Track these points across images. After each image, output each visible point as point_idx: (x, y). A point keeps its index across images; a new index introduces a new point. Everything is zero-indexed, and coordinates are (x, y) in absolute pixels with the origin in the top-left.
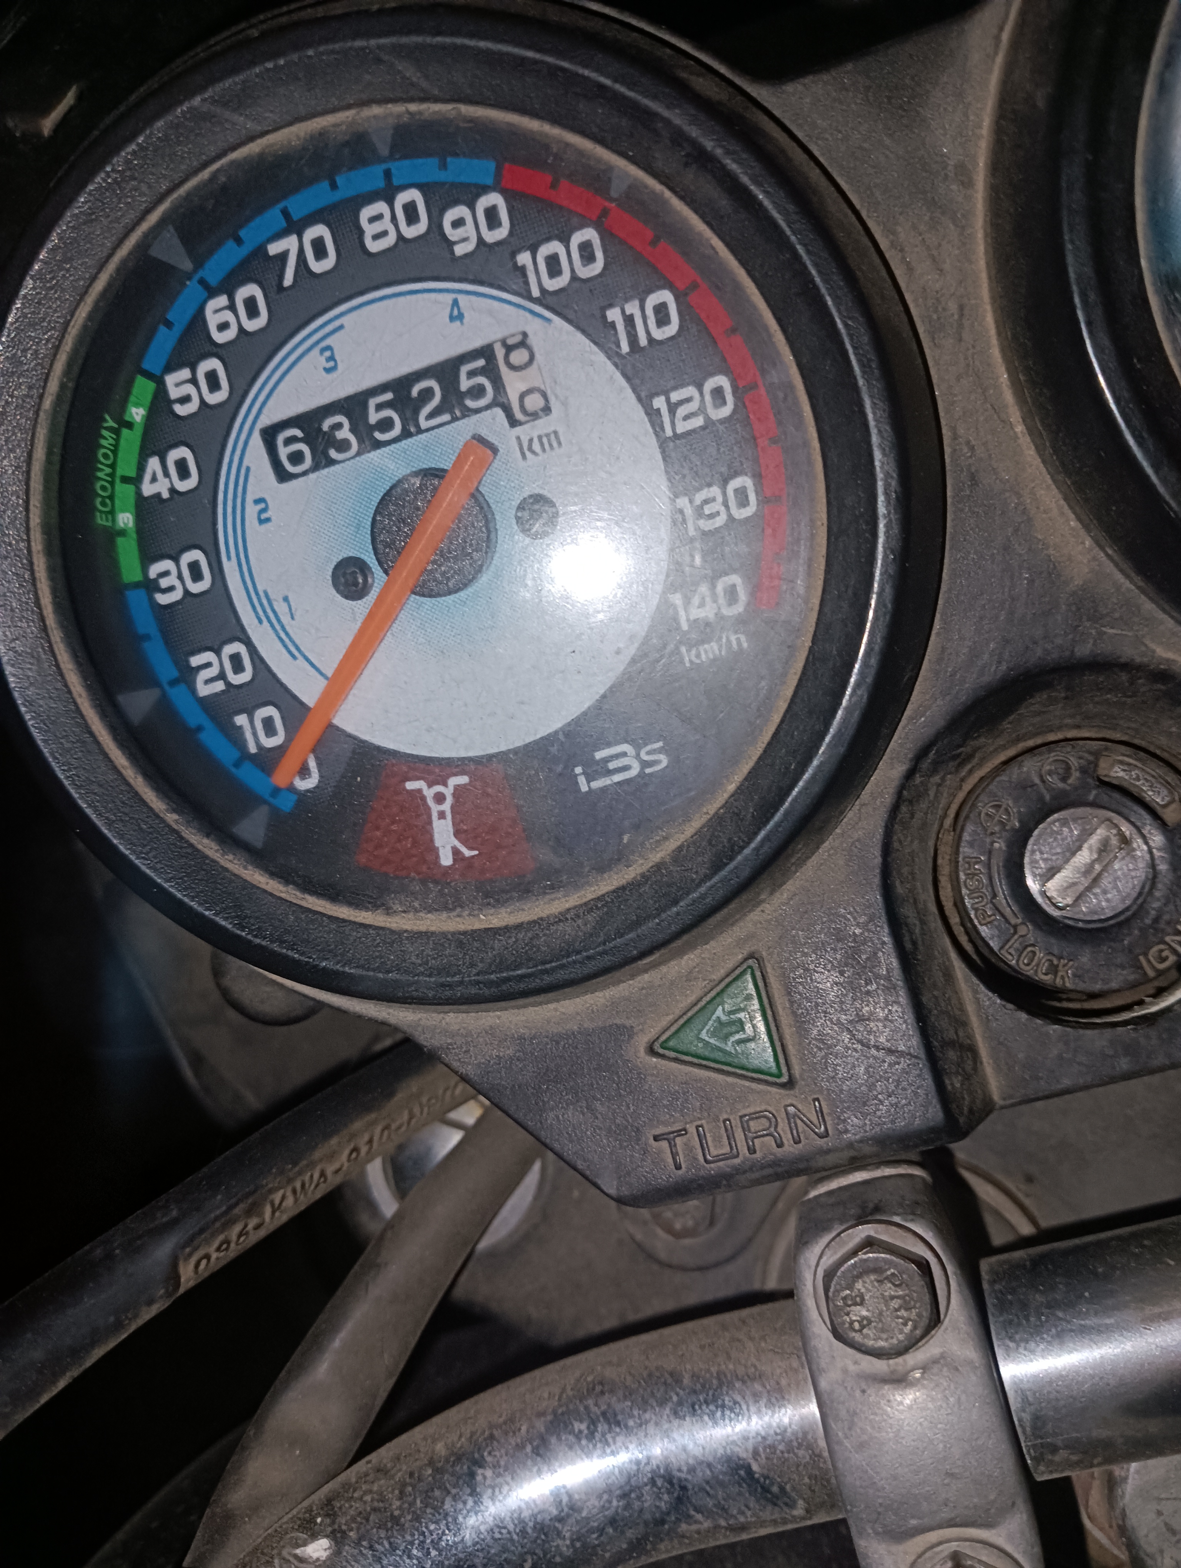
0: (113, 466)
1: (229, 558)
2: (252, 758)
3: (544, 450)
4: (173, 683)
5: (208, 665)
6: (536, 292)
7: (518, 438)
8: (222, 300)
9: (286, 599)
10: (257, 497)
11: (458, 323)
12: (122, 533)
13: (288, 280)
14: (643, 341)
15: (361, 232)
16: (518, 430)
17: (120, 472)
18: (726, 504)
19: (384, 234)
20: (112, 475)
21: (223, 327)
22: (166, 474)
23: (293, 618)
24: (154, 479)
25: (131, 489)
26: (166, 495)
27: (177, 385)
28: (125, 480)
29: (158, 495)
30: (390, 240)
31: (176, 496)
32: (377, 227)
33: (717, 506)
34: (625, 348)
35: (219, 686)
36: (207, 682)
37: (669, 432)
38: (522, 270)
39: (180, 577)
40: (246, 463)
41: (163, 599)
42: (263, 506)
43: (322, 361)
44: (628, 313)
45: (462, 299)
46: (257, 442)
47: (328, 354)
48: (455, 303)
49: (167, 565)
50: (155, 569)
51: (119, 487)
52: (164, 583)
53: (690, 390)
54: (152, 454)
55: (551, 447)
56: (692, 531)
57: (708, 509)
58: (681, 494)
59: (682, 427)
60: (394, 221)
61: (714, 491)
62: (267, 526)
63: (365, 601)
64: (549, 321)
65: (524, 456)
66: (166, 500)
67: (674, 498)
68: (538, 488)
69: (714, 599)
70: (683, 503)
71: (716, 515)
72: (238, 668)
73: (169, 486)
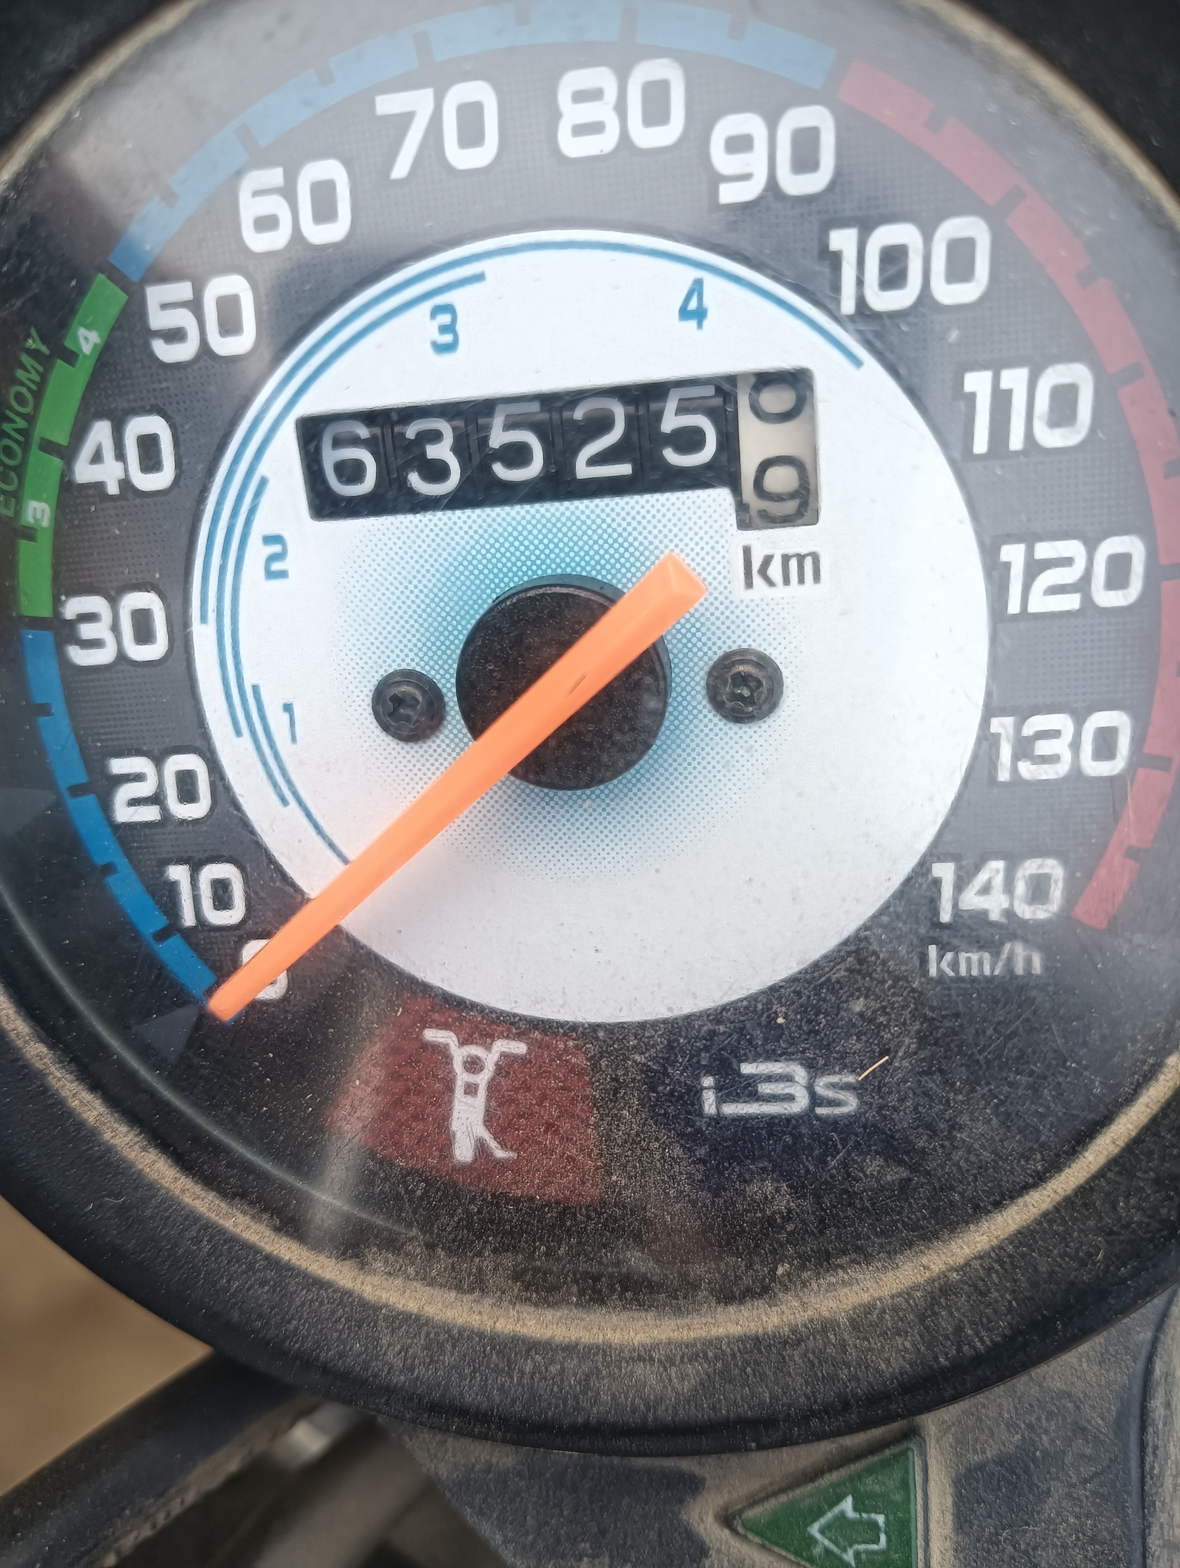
0: (31, 419)
1: (204, 619)
2: (188, 934)
3: (787, 581)
4: (77, 790)
5: (139, 777)
6: (848, 306)
7: (747, 551)
8: (275, 176)
9: (288, 708)
10: (273, 530)
11: (693, 324)
12: (29, 534)
13: (401, 169)
14: (1016, 442)
15: (556, 115)
16: (751, 537)
17: (42, 430)
18: (1075, 745)
19: (597, 128)
20: (26, 433)
21: (266, 223)
22: (120, 455)
23: (294, 739)
24: (97, 458)
25: (57, 463)
26: (113, 489)
27: (164, 306)
28: (48, 447)
29: (99, 486)
30: (605, 143)
31: (130, 495)
32: (588, 112)
33: (1060, 747)
34: (981, 445)
35: (150, 814)
36: (134, 802)
37: (1014, 607)
38: (835, 260)
39: (115, 628)
40: (263, 469)
41: (80, 657)
42: (277, 548)
43: (431, 330)
44: (1004, 385)
45: (711, 283)
46: (287, 441)
47: (445, 319)
48: (697, 287)
49: (97, 604)
50: (74, 607)
51: (36, 455)
52: (87, 631)
53: (1073, 548)
54: (100, 415)
55: (801, 580)
56: (1004, 776)
57: (1043, 748)
58: (1003, 712)
59: (1039, 603)
60: (621, 108)
61: (1062, 722)
62: (277, 584)
63: (425, 746)
64: (857, 362)
65: (749, 584)
66: (113, 498)
67: (990, 711)
68: (760, 640)
69: (1009, 887)
70: (1002, 725)
71: (1053, 759)
72: (188, 793)
73: (122, 475)
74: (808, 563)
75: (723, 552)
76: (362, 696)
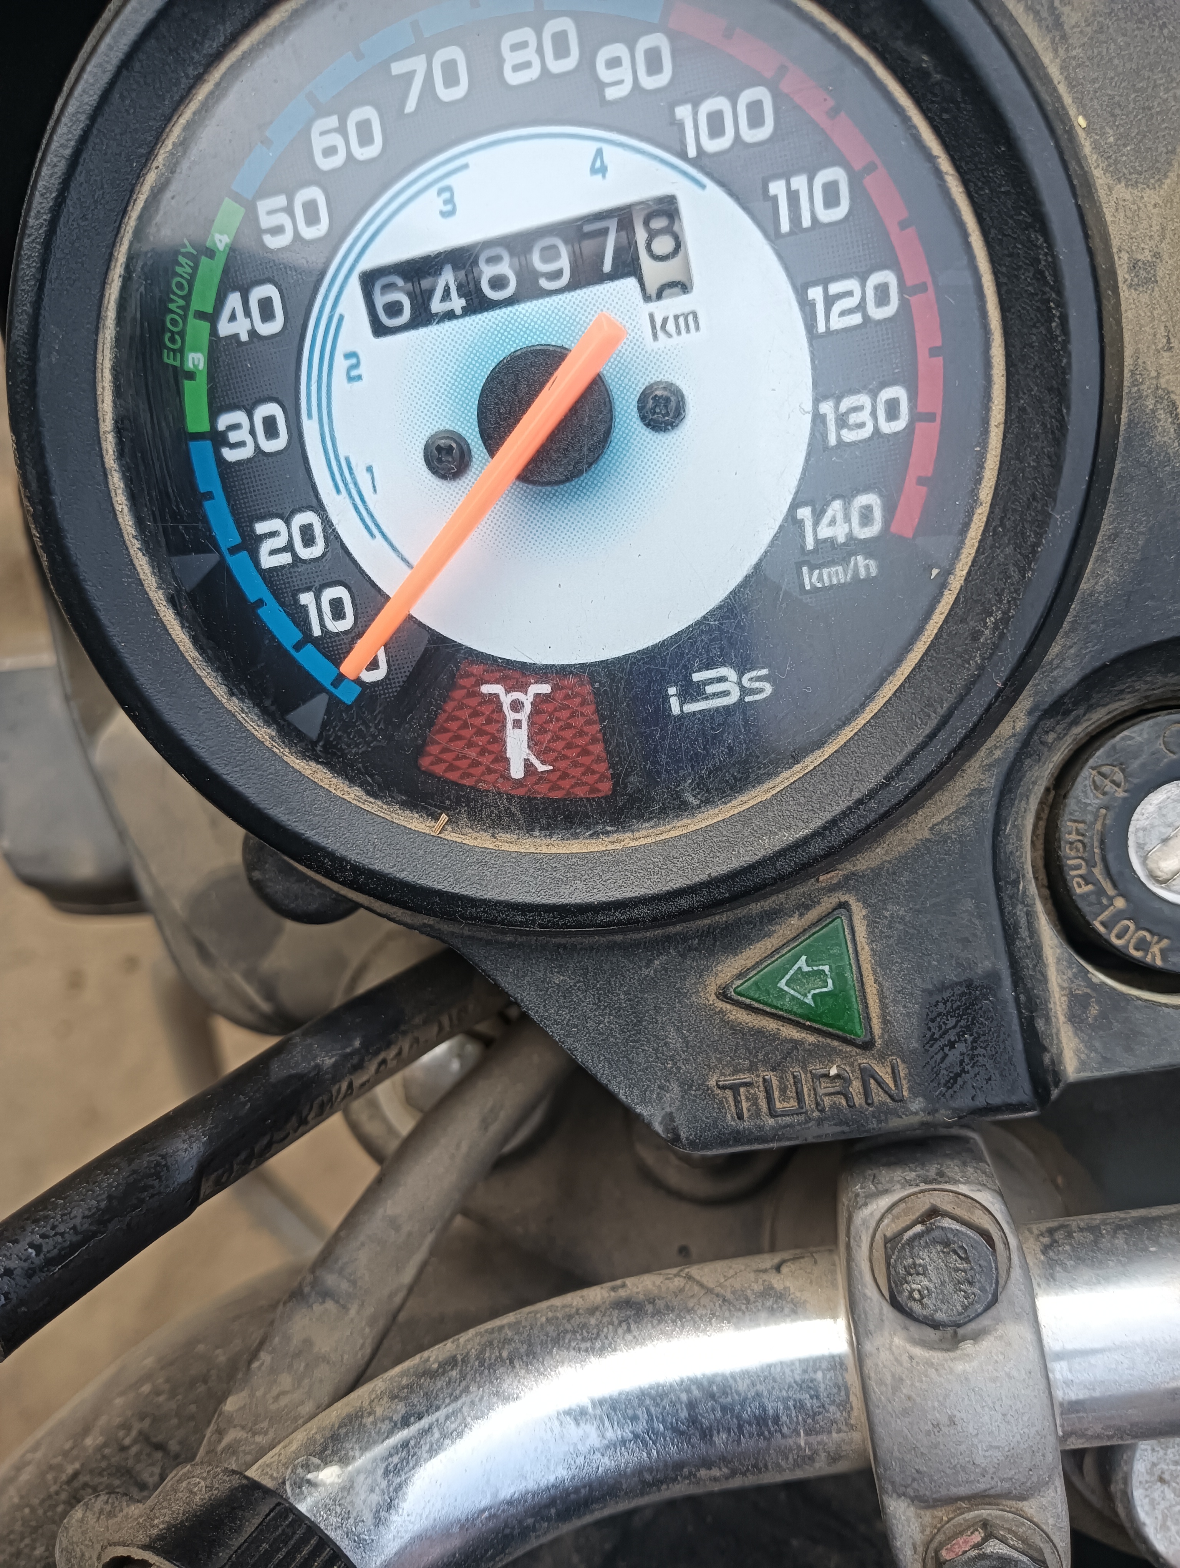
0: (187, 298)
1: (310, 416)
2: (316, 641)
3: (679, 333)
4: (234, 550)
5: (273, 534)
6: (692, 152)
7: (652, 317)
8: (333, 121)
9: (370, 469)
10: (349, 349)
11: (600, 176)
12: (191, 376)
13: (411, 106)
14: (806, 222)
15: (501, 61)
16: (653, 306)
17: (196, 304)
18: (874, 414)
19: (527, 65)
20: (186, 308)
21: (330, 151)
22: (247, 313)
23: (375, 491)
24: (233, 318)
25: (206, 325)
26: (244, 337)
27: (270, 213)
28: (201, 315)
29: (236, 336)
30: (533, 73)
31: (255, 340)
32: (520, 57)
33: (864, 416)
34: (785, 226)
35: (285, 559)
36: (273, 552)
37: (821, 328)
38: (680, 126)
39: (252, 432)
40: (339, 310)
41: (230, 455)
42: (353, 361)
43: (439, 204)
44: (794, 187)
45: (607, 149)
46: (354, 288)
47: (446, 195)
48: (599, 153)
49: (239, 417)
50: (224, 421)
51: (192, 321)
52: (233, 437)
53: (852, 284)
54: (234, 289)
55: (688, 330)
56: (832, 441)
57: (853, 418)
58: (826, 398)
59: (837, 323)
60: (540, 51)
61: (863, 399)
62: (356, 384)
63: (461, 482)
64: (703, 186)
65: (655, 336)
66: (245, 343)
67: (817, 401)
68: (667, 375)
69: (847, 519)
70: (826, 408)
71: (862, 425)
72: (308, 539)
73: (250, 327)
74: (690, 318)
75: (636, 319)
76: (417, 453)
